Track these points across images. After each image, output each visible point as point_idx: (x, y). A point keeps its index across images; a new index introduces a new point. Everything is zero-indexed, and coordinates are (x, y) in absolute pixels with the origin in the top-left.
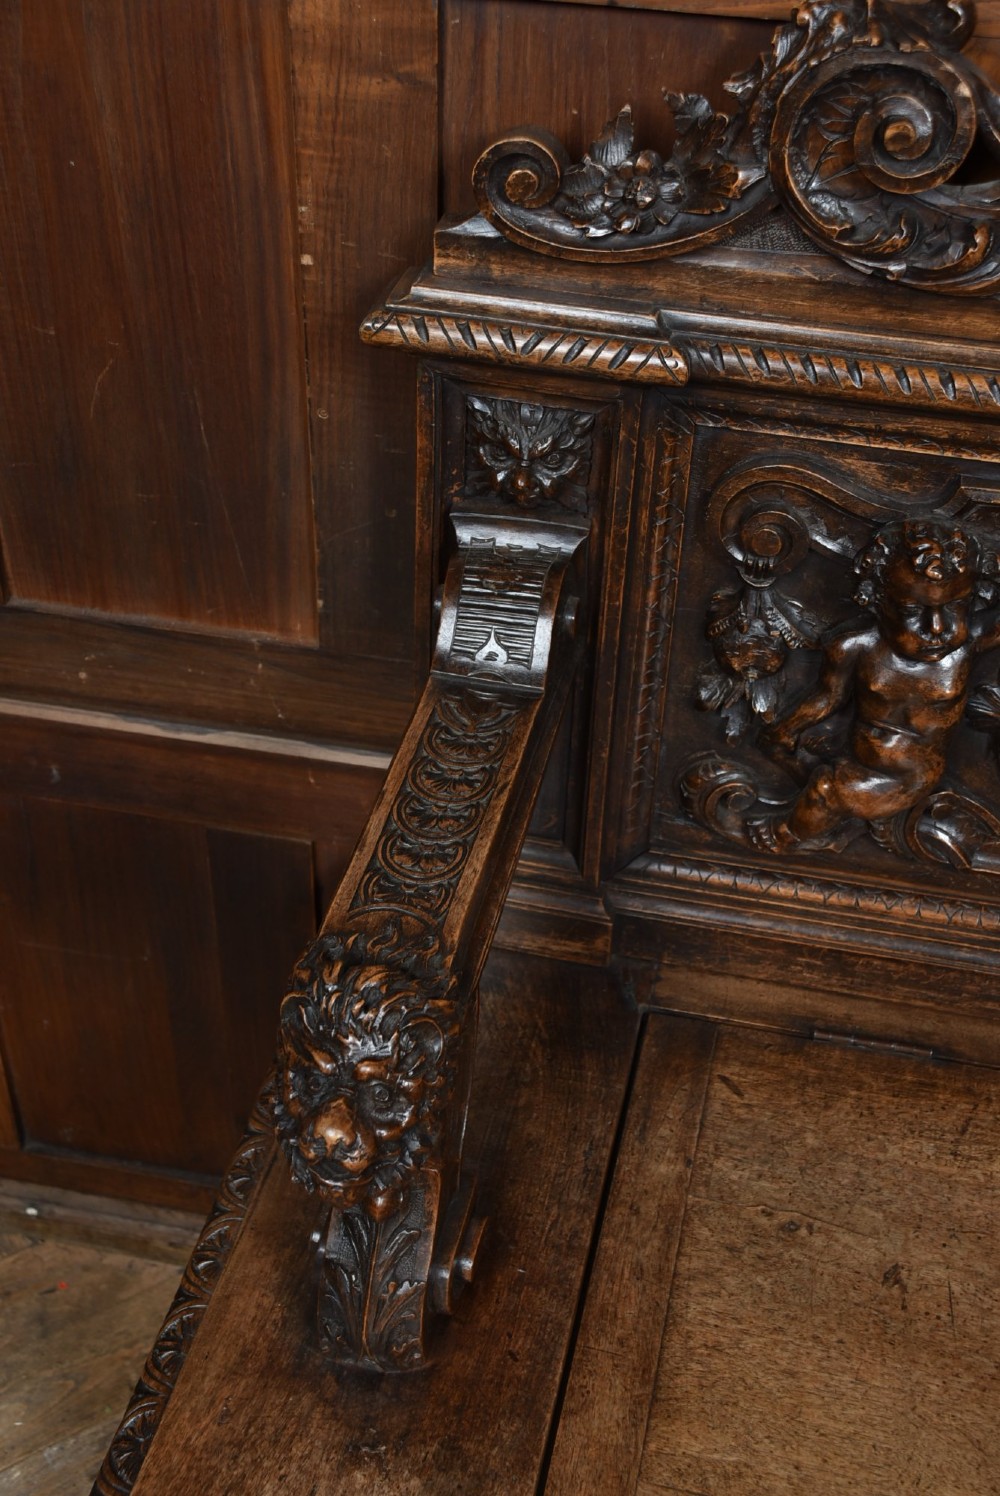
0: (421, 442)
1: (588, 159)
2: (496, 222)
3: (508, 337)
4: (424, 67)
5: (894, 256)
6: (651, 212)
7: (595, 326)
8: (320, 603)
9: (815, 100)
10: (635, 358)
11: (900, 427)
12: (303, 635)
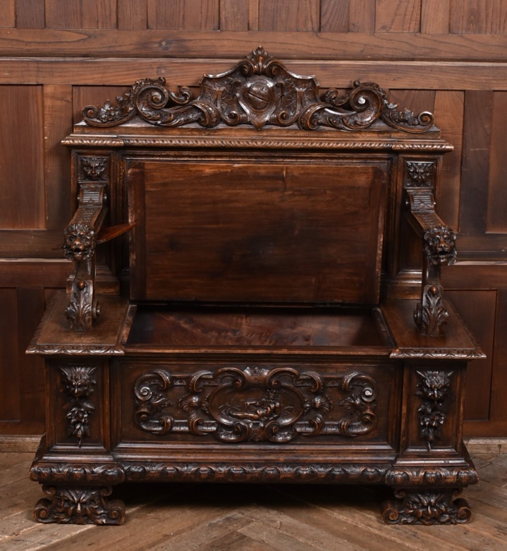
0: (72, 167)
1: (102, 109)
2: (86, 121)
3: (90, 141)
4: (69, 98)
5: (158, 120)
6: (114, 117)
7: (106, 138)
8: (47, 218)
9: (141, 95)
10: (114, 142)
11: (165, 154)
12: (42, 227)
